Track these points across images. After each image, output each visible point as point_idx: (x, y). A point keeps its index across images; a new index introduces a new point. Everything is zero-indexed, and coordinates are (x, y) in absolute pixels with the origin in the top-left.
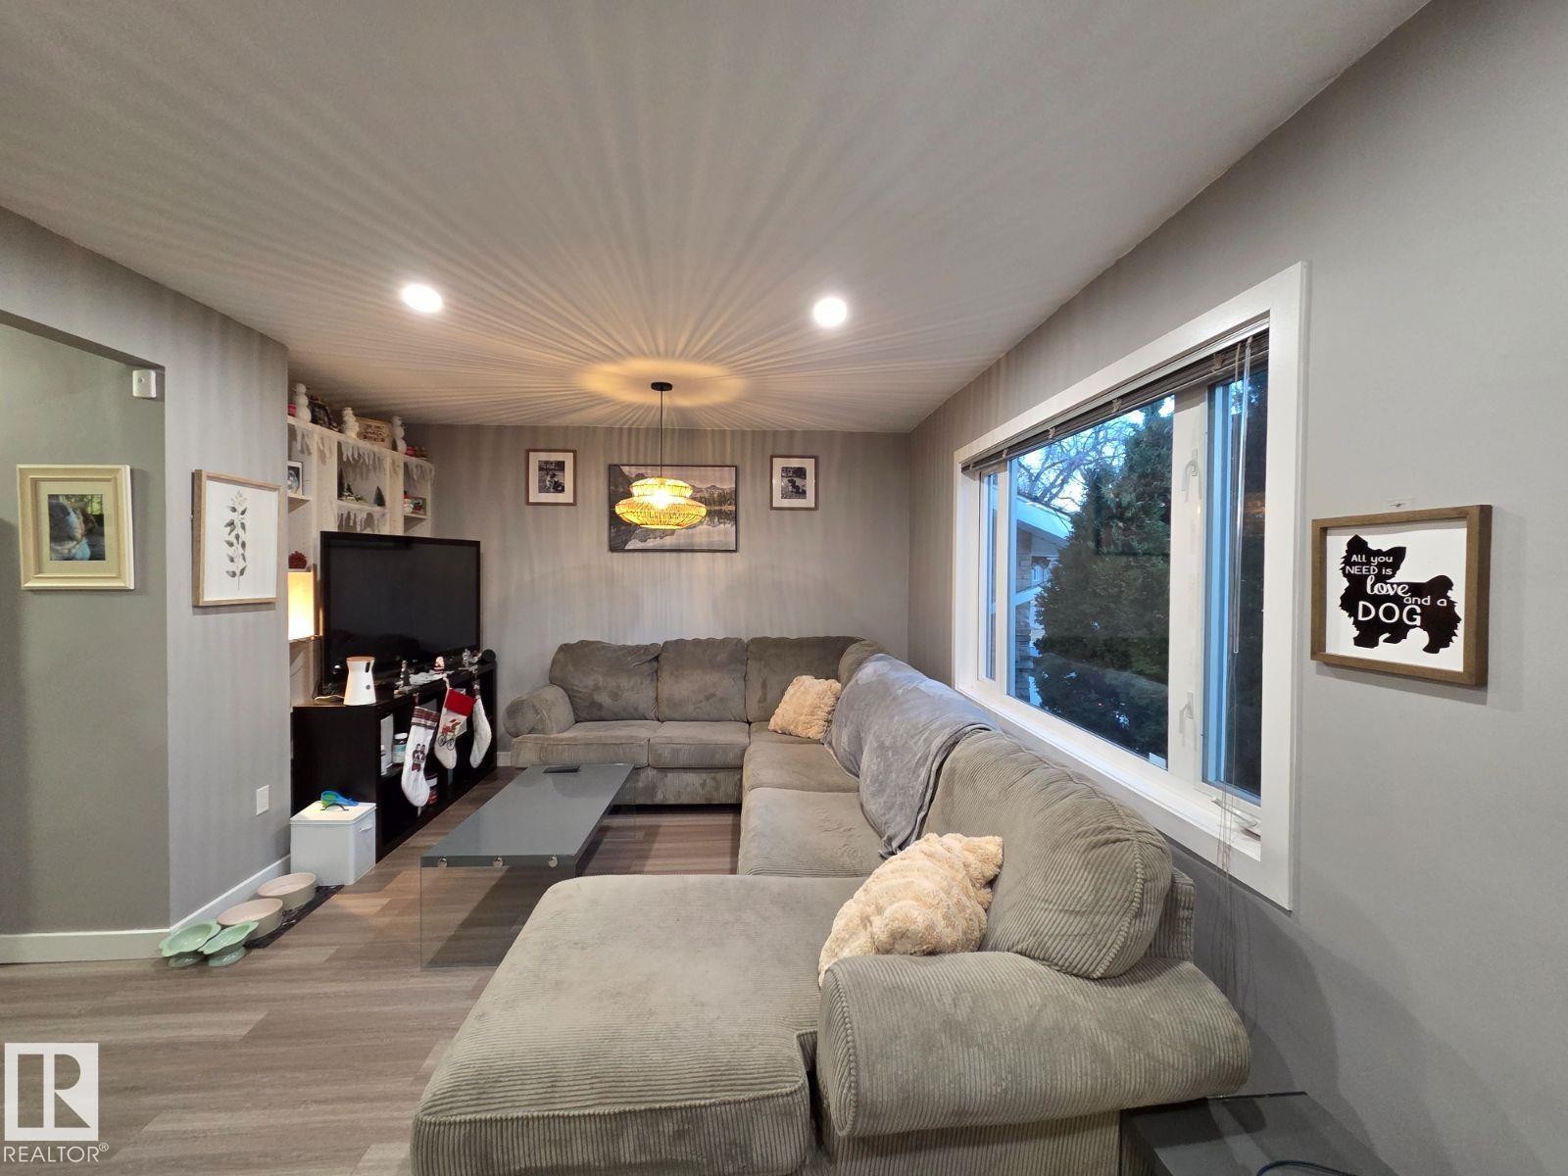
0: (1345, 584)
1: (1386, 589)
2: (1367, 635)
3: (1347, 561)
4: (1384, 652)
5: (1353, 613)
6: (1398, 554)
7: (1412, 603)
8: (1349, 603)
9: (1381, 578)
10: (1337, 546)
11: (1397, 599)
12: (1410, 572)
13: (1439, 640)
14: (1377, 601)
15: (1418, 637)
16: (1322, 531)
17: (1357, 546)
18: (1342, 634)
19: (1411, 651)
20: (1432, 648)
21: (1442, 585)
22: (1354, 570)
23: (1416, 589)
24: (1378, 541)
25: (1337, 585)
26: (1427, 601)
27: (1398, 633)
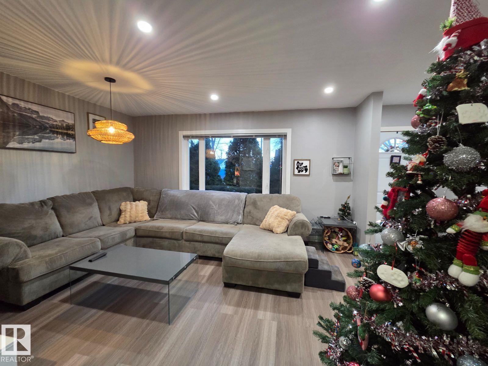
0: (297, 166)
1: (301, 167)
2: (299, 172)
3: (297, 164)
4: (301, 173)
5: (298, 169)
6: (302, 163)
7: (304, 168)
8: (297, 168)
9: (300, 166)
10: (296, 162)
11: (302, 168)
12: (304, 165)
13: (306, 171)
14: (300, 168)
15: (304, 171)
16: (294, 160)
17: (298, 162)
18: (296, 172)
19: (304, 173)
20: (305, 172)
21: (306, 166)
22: (298, 165)
23: (304, 167)
24: (300, 162)
25: (296, 166)
26: (305, 168)
27: (302, 171)
